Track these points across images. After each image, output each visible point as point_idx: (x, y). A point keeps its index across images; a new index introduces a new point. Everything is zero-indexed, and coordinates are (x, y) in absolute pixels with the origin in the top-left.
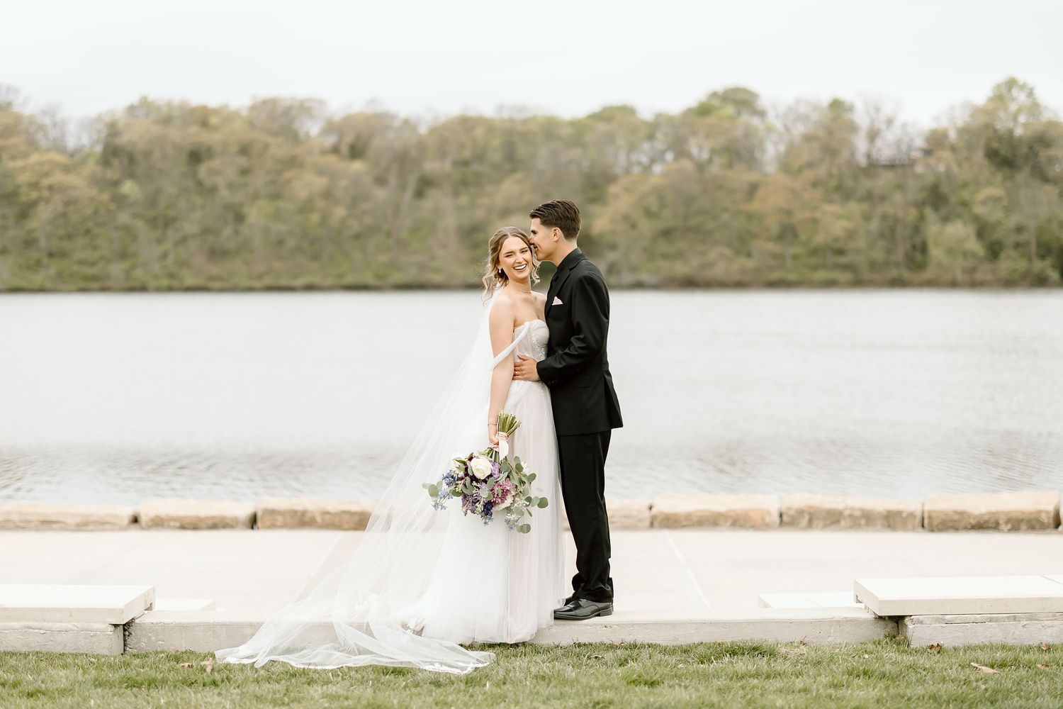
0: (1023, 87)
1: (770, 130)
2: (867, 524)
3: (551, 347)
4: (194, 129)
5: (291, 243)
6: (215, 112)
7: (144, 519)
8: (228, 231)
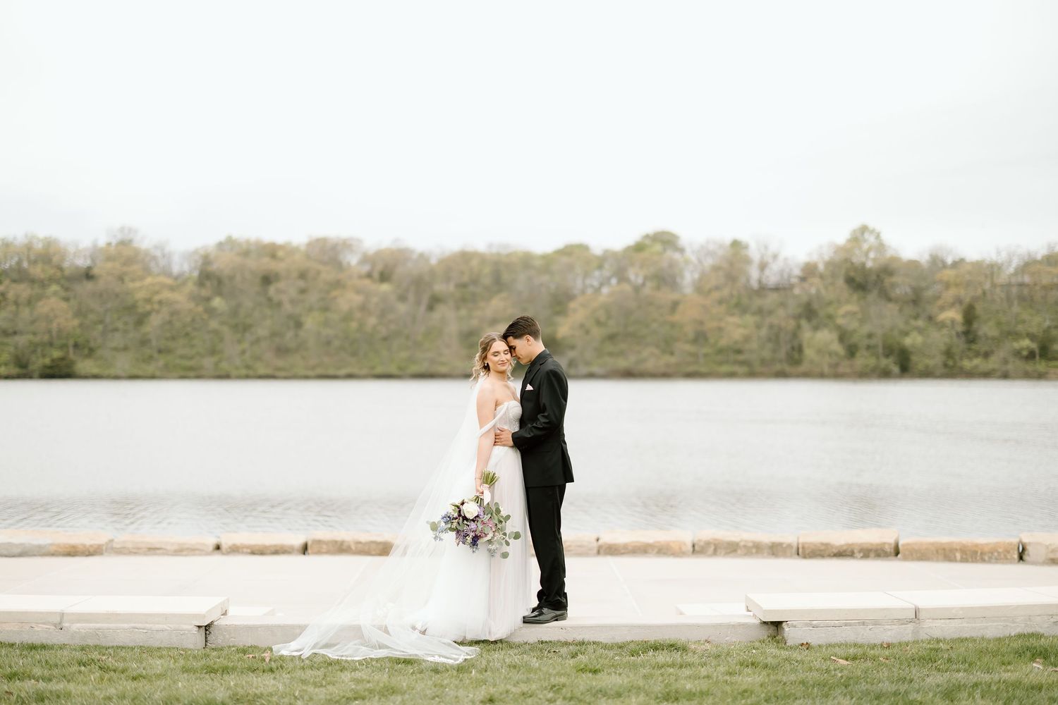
0: (872, 232)
1: (687, 262)
2: (757, 552)
3: (522, 421)
4: (266, 260)
5: (336, 343)
6: (281, 247)
7: (224, 547)
8: (290, 334)
